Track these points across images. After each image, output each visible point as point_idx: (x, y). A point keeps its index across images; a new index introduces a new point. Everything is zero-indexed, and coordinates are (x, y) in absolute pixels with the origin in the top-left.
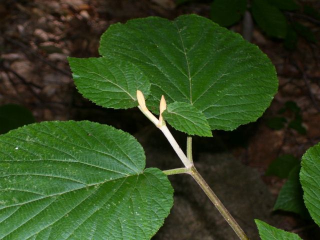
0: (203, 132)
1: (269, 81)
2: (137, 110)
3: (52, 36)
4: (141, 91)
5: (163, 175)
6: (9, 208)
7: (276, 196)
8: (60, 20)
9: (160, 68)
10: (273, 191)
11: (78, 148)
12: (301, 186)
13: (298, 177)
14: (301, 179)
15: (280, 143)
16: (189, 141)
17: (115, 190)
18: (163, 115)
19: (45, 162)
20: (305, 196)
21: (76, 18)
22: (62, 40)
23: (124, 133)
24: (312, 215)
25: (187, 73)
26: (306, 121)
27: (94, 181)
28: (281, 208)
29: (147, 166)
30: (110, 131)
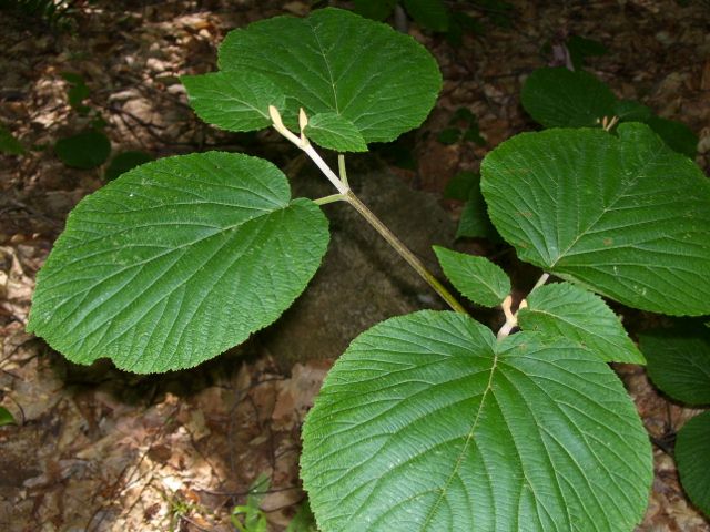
0: (356, 146)
1: (431, 77)
2: (272, 130)
3: (168, 65)
4: (275, 105)
5: (314, 205)
6: (131, 269)
7: (458, 222)
8: (176, 45)
9: (295, 77)
10: (455, 218)
11: (206, 186)
12: (483, 199)
13: (479, 188)
14: (483, 190)
15: (456, 159)
16: (341, 159)
17: (257, 231)
18: (305, 131)
19: (168, 207)
20: (490, 210)
21: (195, 39)
22: (181, 67)
23: (261, 161)
24: (500, 232)
25: (328, 79)
26: (484, 130)
27: (231, 223)
28: (465, 234)
29: (293, 197)
30: (244, 160)
